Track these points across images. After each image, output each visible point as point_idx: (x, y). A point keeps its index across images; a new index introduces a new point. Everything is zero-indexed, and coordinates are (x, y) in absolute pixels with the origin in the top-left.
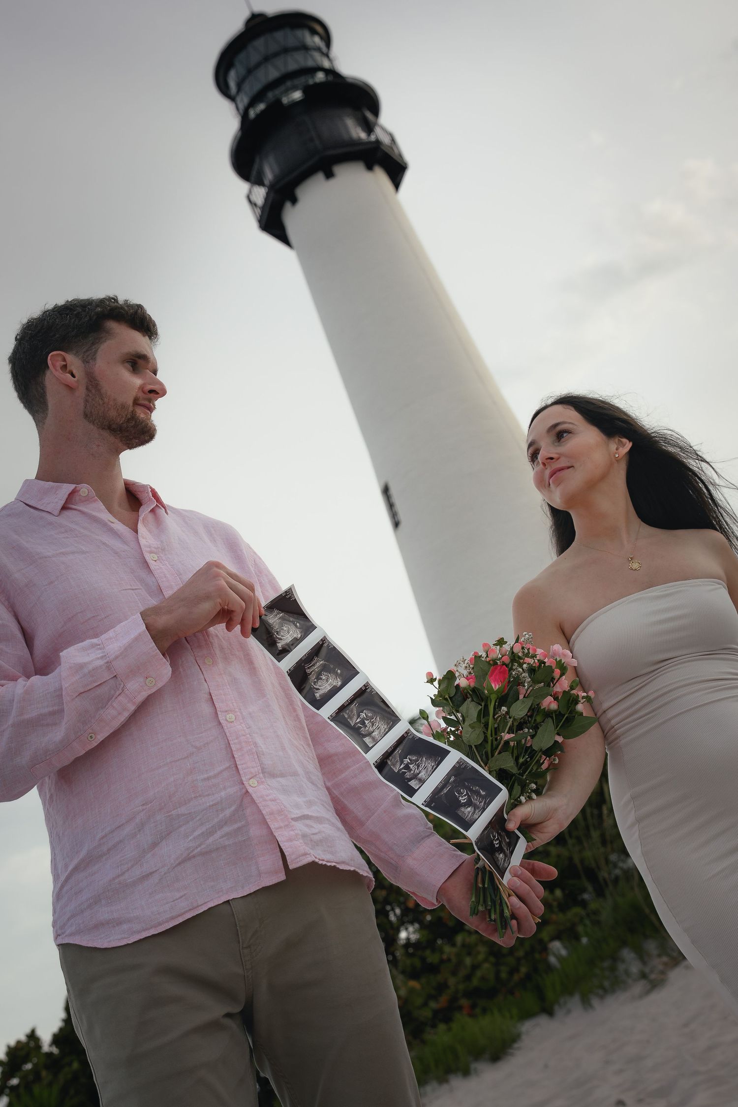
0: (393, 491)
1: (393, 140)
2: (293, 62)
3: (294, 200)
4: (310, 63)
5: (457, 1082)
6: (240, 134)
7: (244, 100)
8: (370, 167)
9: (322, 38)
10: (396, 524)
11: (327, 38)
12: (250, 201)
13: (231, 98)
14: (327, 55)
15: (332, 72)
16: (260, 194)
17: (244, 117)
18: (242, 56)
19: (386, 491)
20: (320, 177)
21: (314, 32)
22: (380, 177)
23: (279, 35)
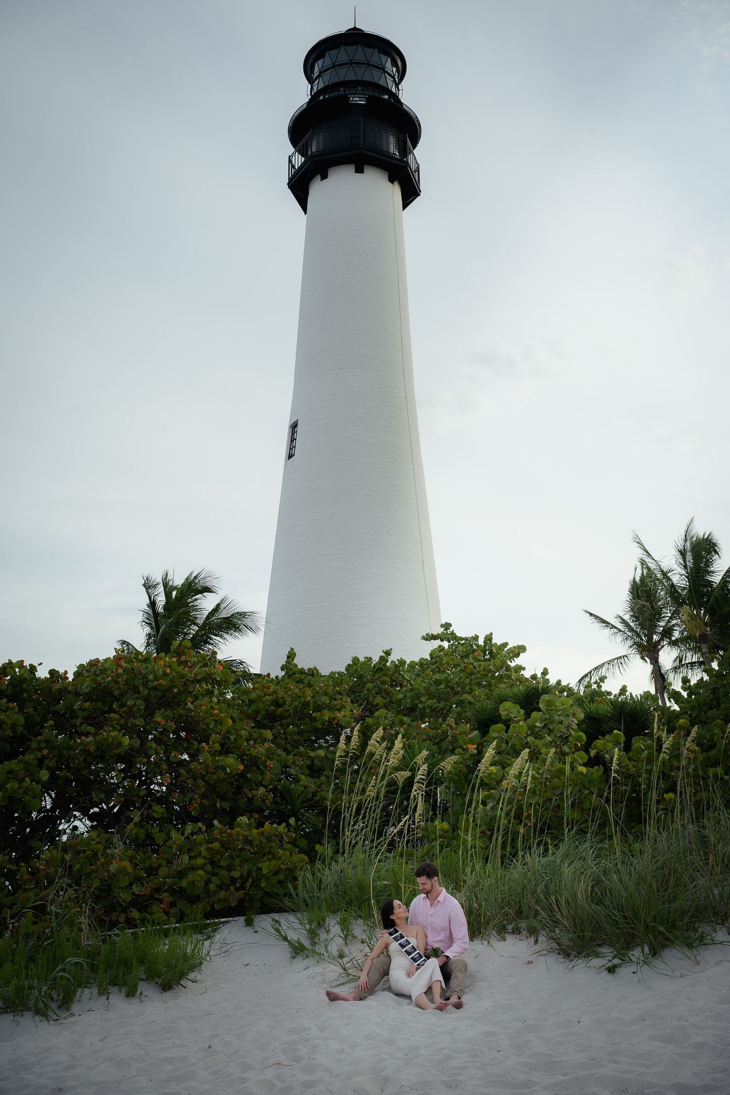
0: (299, 429)
1: (418, 170)
2: (369, 76)
3: (324, 176)
4: (382, 82)
5: (117, 999)
6: (305, 106)
7: (319, 85)
8: (392, 180)
9: (398, 71)
10: (290, 456)
11: (402, 74)
12: (290, 161)
13: (310, 80)
14: (397, 85)
15: (395, 97)
16: (298, 160)
17: (314, 98)
18: (333, 53)
19: (294, 426)
20: (351, 168)
21: (394, 64)
22: (395, 192)
23: (368, 51)
